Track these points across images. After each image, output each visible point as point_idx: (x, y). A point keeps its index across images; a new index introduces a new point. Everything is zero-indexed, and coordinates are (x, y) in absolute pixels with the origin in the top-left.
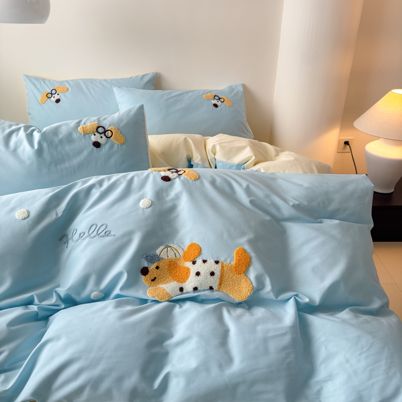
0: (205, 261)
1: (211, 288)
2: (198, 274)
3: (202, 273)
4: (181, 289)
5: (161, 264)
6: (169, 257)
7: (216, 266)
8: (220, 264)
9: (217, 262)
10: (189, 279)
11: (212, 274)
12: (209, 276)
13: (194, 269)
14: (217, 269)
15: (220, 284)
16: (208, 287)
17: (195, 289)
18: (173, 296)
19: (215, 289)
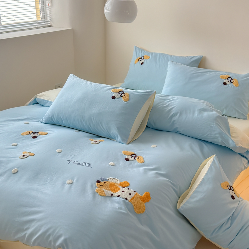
0: (129, 189)
1: (126, 199)
2: (123, 192)
3: (125, 192)
4: (112, 195)
5: (107, 183)
8: (136, 193)
9: (134, 191)
10: (118, 192)
11: (130, 194)
12: (128, 194)
13: (122, 189)
14: (133, 194)
15: (132, 199)
16: (125, 198)
17: (119, 196)
18: (107, 196)
19: (128, 200)
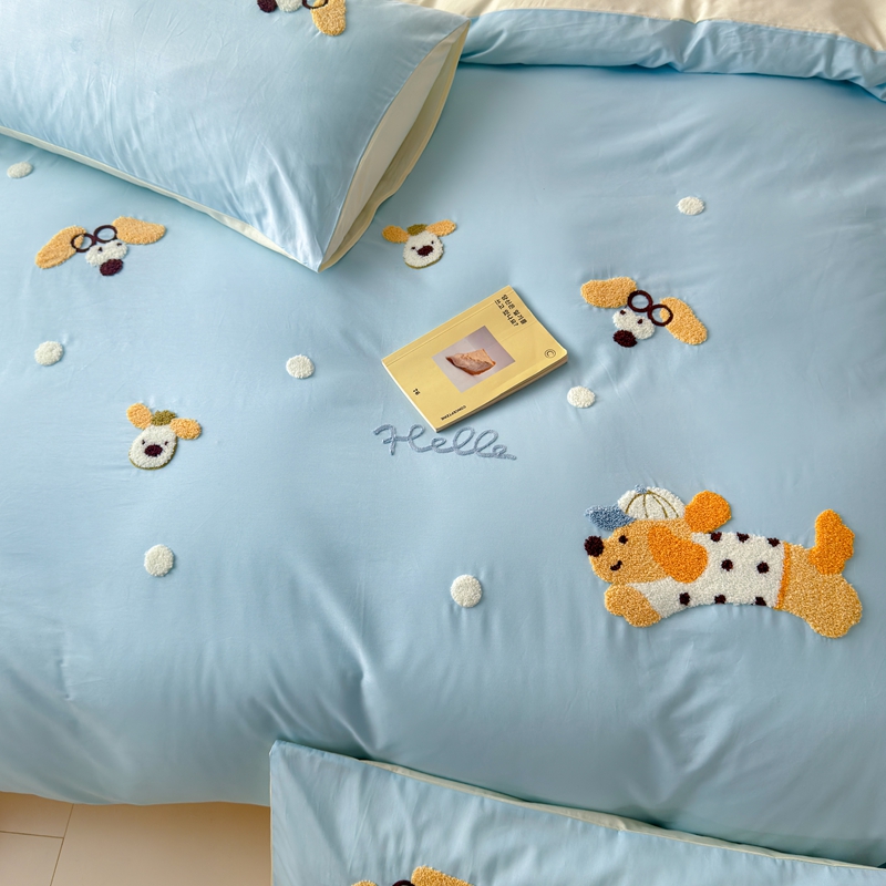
0: (743, 538)
1: (760, 602)
2: (727, 564)
3: (737, 564)
4: (685, 599)
5: (631, 532)
6: (650, 517)
7: (772, 549)
8: (781, 547)
9: (774, 542)
10: (706, 574)
11: (763, 568)
12: (755, 572)
14: (775, 558)
15: (783, 593)
16: (753, 599)
17: (720, 600)
18: (665, 615)
19: (769, 604)
